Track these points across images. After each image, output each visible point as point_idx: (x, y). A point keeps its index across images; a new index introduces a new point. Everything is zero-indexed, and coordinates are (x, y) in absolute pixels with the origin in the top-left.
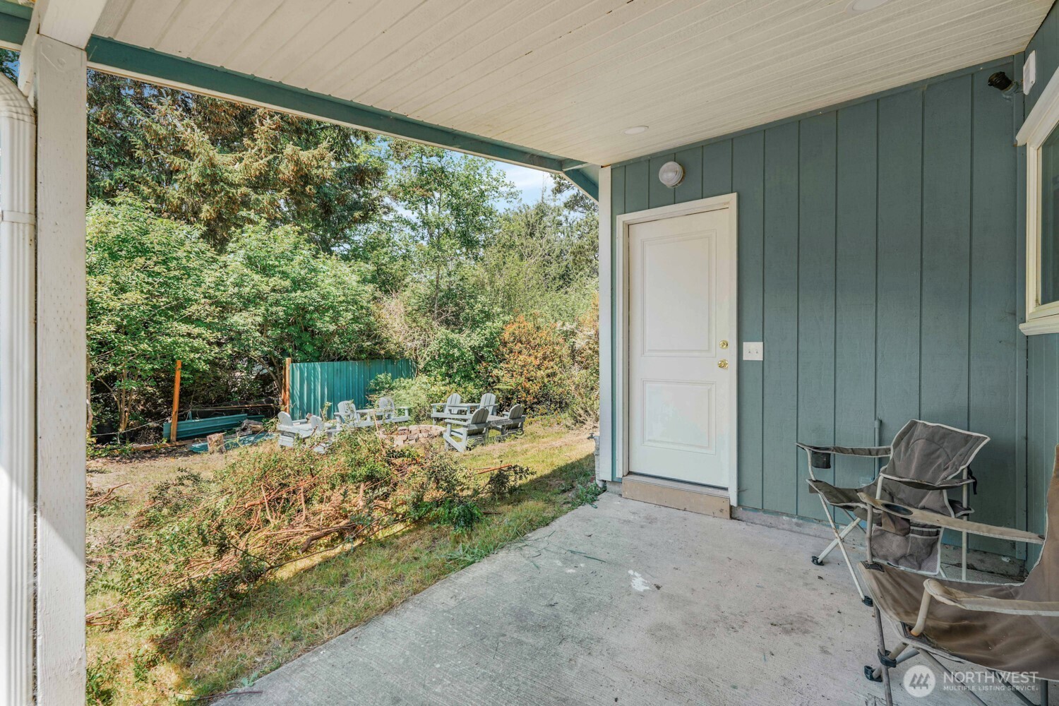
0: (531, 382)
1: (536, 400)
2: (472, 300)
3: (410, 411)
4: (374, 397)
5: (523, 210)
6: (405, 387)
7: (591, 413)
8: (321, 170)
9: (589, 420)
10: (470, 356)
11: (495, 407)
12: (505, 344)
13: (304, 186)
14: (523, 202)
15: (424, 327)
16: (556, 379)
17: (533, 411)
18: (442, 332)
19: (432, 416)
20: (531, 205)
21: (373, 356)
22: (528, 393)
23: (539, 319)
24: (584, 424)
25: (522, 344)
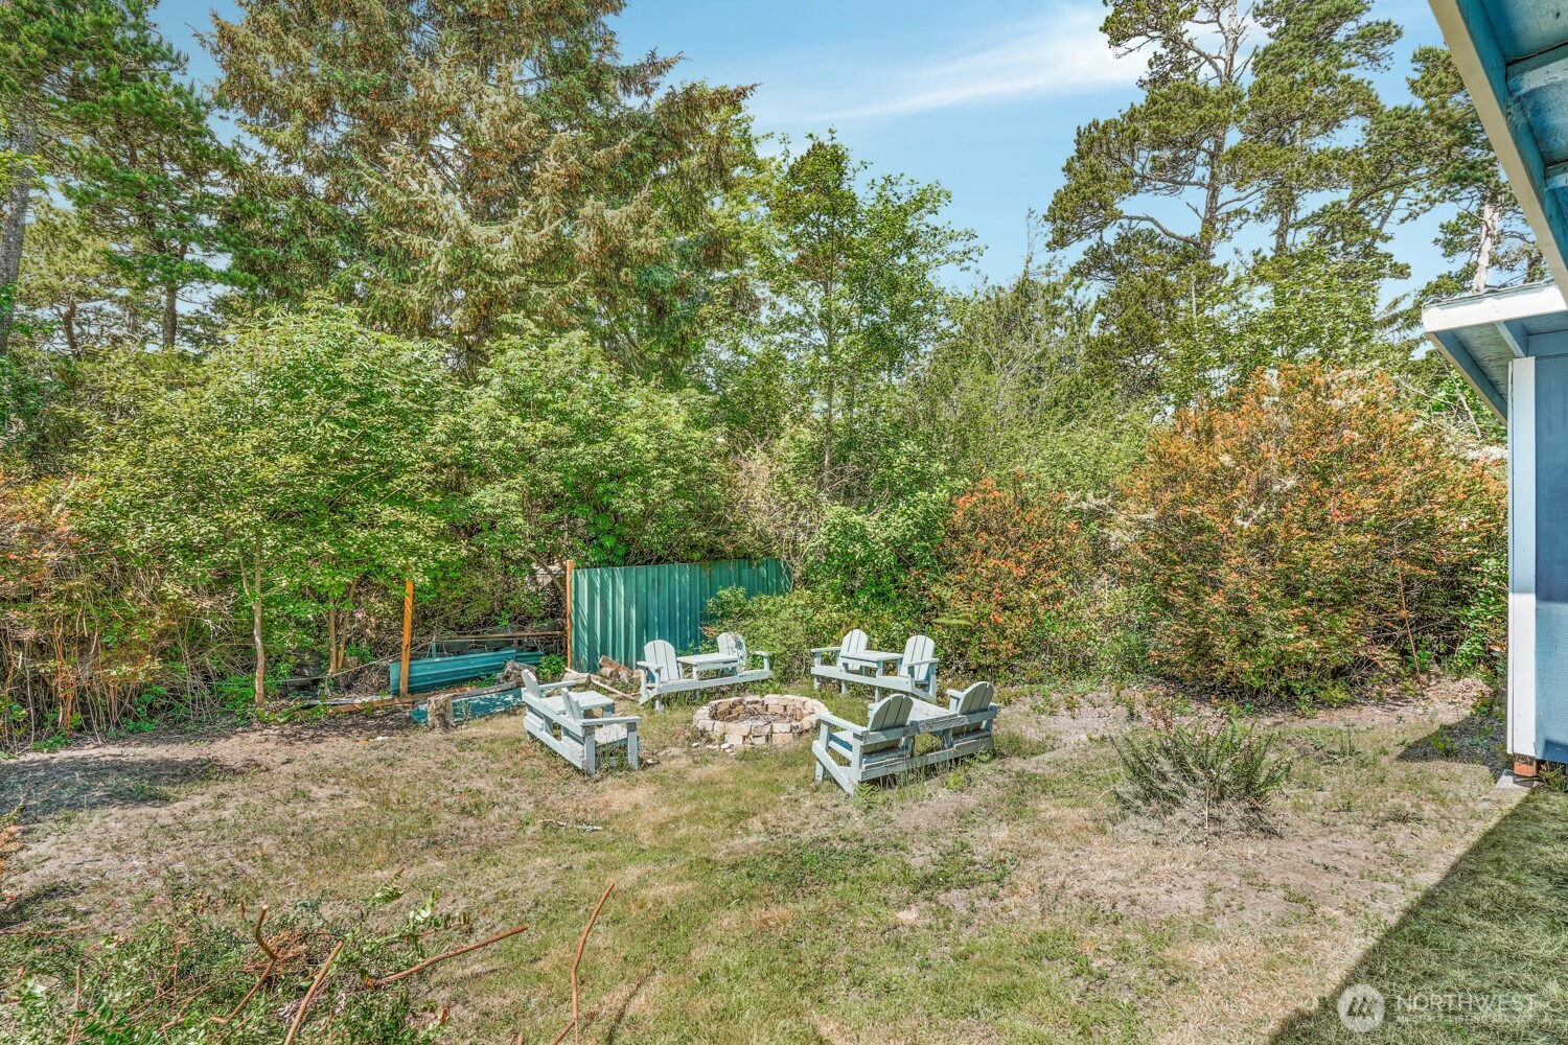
0: (1008, 613)
1: (1018, 651)
2: (891, 450)
3: (772, 659)
4: (710, 631)
5: (993, 296)
6: (768, 612)
7: (1198, 772)
8: (643, 240)
9: (1191, 795)
10: (887, 557)
11: (931, 664)
12: (955, 534)
13: (617, 269)
14: (990, 283)
15: (804, 502)
16: (1061, 607)
17: (1013, 672)
18: (833, 511)
19: (814, 671)
20: (1005, 285)
21: (713, 554)
22: (1002, 634)
23: (1025, 484)
24: (1178, 804)
25: (990, 534)
